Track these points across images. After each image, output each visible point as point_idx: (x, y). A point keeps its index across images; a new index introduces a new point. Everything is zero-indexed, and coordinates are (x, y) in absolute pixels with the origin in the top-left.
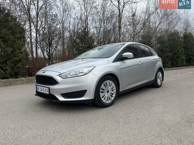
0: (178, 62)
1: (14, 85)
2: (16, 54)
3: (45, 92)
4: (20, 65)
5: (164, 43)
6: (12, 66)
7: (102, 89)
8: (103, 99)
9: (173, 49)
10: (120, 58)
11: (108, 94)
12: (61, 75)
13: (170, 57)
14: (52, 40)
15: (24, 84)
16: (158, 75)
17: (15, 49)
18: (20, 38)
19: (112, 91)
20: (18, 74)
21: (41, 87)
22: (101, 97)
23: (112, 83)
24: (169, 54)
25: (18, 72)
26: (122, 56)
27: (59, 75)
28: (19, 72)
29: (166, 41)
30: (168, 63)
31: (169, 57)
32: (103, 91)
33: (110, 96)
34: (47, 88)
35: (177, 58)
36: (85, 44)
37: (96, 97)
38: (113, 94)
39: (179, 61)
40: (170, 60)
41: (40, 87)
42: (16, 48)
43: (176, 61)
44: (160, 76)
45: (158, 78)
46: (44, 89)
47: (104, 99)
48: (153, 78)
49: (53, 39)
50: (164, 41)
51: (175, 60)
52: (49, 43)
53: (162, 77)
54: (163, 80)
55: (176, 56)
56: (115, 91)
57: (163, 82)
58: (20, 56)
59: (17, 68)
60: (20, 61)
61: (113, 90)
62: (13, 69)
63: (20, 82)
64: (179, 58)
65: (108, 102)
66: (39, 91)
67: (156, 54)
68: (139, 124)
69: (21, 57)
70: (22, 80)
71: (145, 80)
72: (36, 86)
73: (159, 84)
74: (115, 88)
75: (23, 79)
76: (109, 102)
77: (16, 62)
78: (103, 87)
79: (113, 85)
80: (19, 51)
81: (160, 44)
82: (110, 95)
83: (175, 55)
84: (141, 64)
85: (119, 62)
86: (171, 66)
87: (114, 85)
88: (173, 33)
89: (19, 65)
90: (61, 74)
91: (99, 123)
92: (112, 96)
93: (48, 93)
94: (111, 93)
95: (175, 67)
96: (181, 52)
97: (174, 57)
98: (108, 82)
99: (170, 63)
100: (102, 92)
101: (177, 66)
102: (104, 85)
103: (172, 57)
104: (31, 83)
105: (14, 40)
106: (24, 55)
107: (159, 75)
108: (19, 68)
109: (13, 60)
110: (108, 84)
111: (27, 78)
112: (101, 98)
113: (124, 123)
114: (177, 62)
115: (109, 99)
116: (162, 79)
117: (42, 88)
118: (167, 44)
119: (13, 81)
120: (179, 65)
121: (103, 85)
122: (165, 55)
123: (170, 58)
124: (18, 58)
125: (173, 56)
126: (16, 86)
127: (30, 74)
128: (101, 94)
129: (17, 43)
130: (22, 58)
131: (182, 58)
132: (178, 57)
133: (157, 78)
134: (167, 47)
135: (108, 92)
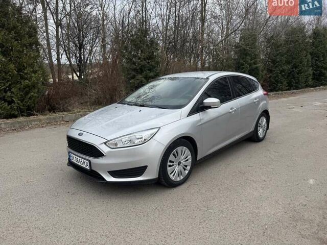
0: (299, 81)
1: (27, 130)
2: (26, 74)
3: (83, 166)
4: (34, 93)
5: (278, 47)
6: (22, 95)
7: (171, 161)
8: (171, 176)
9: (292, 58)
10: (200, 108)
11: (180, 167)
12: (107, 144)
13: (286, 71)
14: (84, 38)
15: (43, 127)
16: (260, 122)
17: (24, 66)
18: (31, 45)
19: (185, 161)
20: (33, 107)
21: (77, 157)
22: (169, 173)
23: (186, 150)
24: (285, 67)
25: (31, 105)
26: (202, 103)
27: (105, 143)
28: (33, 105)
29: (281, 44)
30: (282, 83)
31: (284, 72)
32: (172, 164)
33: (183, 170)
34: (86, 161)
35: (298, 74)
36: (142, 51)
37: (161, 174)
38: (186, 166)
39: (300, 79)
40: (286, 77)
41: (75, 156)
42: (25, 64)
43: (297, 78)
44: (263, 124)
45: (259, 126)
46: (82, 161)
47: (174, 175)
48: (252, 129)
49: (86, 37)
50: (279, 44)
51: (294, 78)
52: (79, 43)
53: (266, 125)
54: (268, 128)
55: (296, 70)
56: (191, 160)
57: (267, 131)
58: (34, 79)
59: (30, 98)
60: (34, 86)
61: (187, 160)
62: (23, 100)
63: (36, 123)
64: (301, 73)
65: (178, 179)
66: (74, 161)
67: (260, 87)
68: (223, 222)
69: (34, 81)
70: (40, 121)
71: (237, 135)
72: (69, 153)
73: (261, 137)
74: (190, 157)
75: (41, 117)
76: (180, 178)
77: (28, 89)
78: (171, 158)
79: (187, 152)
80: (31, 70)
81: (272, 48)
82: (182, 168)
83: (296, 68)
84: (233, 112)
85: (198, 115)
86: (287, 88)
87: (190, 153)
88: (295, 28)
89: (32, 94)
90: (108, 141)
91: (165, 220)
92: (185, 170)
93: (89, 168)
94: (185, 165)
95: (294, 89)
96: (305, 63)
97: (293, 71)
98: (179, 149)
99: (286, 82)
100: (170, 166)
101: (297, 88)
102: (174, 155)
103: (289, 72)
104: (55, 124)
105: (21, 49)
106: (40, 76)
107: (262, 122)
108: (33, 99)
109: (22, 86)
110: (180, 152)
111: (48, 116)
112: (169, 175)
113: (202, 221)
114: (297, 81)
115: (180, 173)
116: (266, 128)
117: (79, 158)
118: (283, 50)
119: (25, 121)
120: (300, 86)
121: (172, 155)
122: (277, 69)
123: (287, 74)
124: (30, 81)
125: (291, 70)
126: (31, 131)
127: (52, 108)
128: (169, 169)
129: (27, 55)
130: (36, 82)
131: (306, 74)
132: (299, 72)
133: (258, 128)
134: (282, 56)
135: (179, 163)
